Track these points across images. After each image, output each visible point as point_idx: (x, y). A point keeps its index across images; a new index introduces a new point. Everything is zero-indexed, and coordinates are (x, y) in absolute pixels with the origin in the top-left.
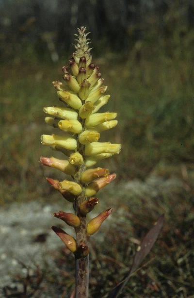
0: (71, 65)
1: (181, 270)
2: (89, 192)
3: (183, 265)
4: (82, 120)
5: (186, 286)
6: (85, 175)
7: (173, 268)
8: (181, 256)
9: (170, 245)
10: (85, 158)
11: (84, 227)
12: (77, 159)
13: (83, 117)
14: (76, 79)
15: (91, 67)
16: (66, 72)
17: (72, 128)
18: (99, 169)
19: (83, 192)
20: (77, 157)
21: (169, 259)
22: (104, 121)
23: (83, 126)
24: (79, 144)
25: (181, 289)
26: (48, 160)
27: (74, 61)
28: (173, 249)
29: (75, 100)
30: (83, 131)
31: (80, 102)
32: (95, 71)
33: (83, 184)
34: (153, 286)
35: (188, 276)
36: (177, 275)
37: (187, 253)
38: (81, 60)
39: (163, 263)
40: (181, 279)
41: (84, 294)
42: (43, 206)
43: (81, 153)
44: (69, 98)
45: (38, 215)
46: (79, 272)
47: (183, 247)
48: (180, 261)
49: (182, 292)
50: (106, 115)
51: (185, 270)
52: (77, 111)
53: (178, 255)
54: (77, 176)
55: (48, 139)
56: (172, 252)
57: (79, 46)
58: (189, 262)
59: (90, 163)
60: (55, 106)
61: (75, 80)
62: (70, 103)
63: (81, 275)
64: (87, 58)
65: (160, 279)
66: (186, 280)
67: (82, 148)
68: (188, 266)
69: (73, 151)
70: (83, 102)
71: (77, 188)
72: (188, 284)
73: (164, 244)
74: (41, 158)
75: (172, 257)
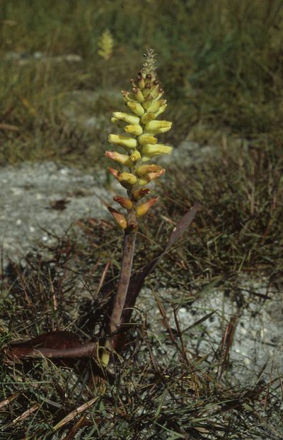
0: (139, 80)
1: (209, 252)
2: (142, 182)
3: (212, 247)
4: (142, 125)
5: (213, 267)
6: (141, 169)
7: (202, 249)
8: (211, 238)
9: (201, 226)
10: (142, 155)
11: (135, 210)
12: (137, 157)
13: (144, 123)
14: (142, 91)
15: (155, 84)
16: (134, 85)
17: (135, 132)
18: (153, 165)
19: (138, 182)
20: (136, 154)
21: (198, 240)
22: (161, 127)
23: (143, 130)
24: (138, 143)
25: (207, 269)
26: (111, 154)
27: (141, 77)
28: (203, 230)
29: (140, 109)
30: (143, 133)
31: (142, 110)
32: (157, 86)
33: (138, 176)
34: (181, 264)
35: (215, 257)
36: (205, 255)
37: (216, 236)
38: (147, 77)
39: (193, 243)
40: (208, 260)
41: (129, 263)
42: (59, 168)
43: (140, 151)
44: (135, 108)
45: (54, 177)
46: (127, 246)
47: (214, 229)
48: (209, 243)
49: (208, 271)
50: (163, 123)
51: (213, 252)
52: (140, 117)
53: (208, 236)
54: (134, 169)
55: (114, 138)
56: (202, 233)
57: (147, 64)
58: (218, 245)
59: (145, 159)
60: (122, 112)
61: (140, 92)
62: (135, 111)
63: (129, 248)
64: (152, 75)
65: (189, 258)
66: (212, 261)
67: (140, 147)
68: (216, 248)
69: (133, 149)
70: (145, 110)
71: (133, 179)
72: (215, 265)
73: (194, 225)
74: (106, 152)
75: (202, 239)
